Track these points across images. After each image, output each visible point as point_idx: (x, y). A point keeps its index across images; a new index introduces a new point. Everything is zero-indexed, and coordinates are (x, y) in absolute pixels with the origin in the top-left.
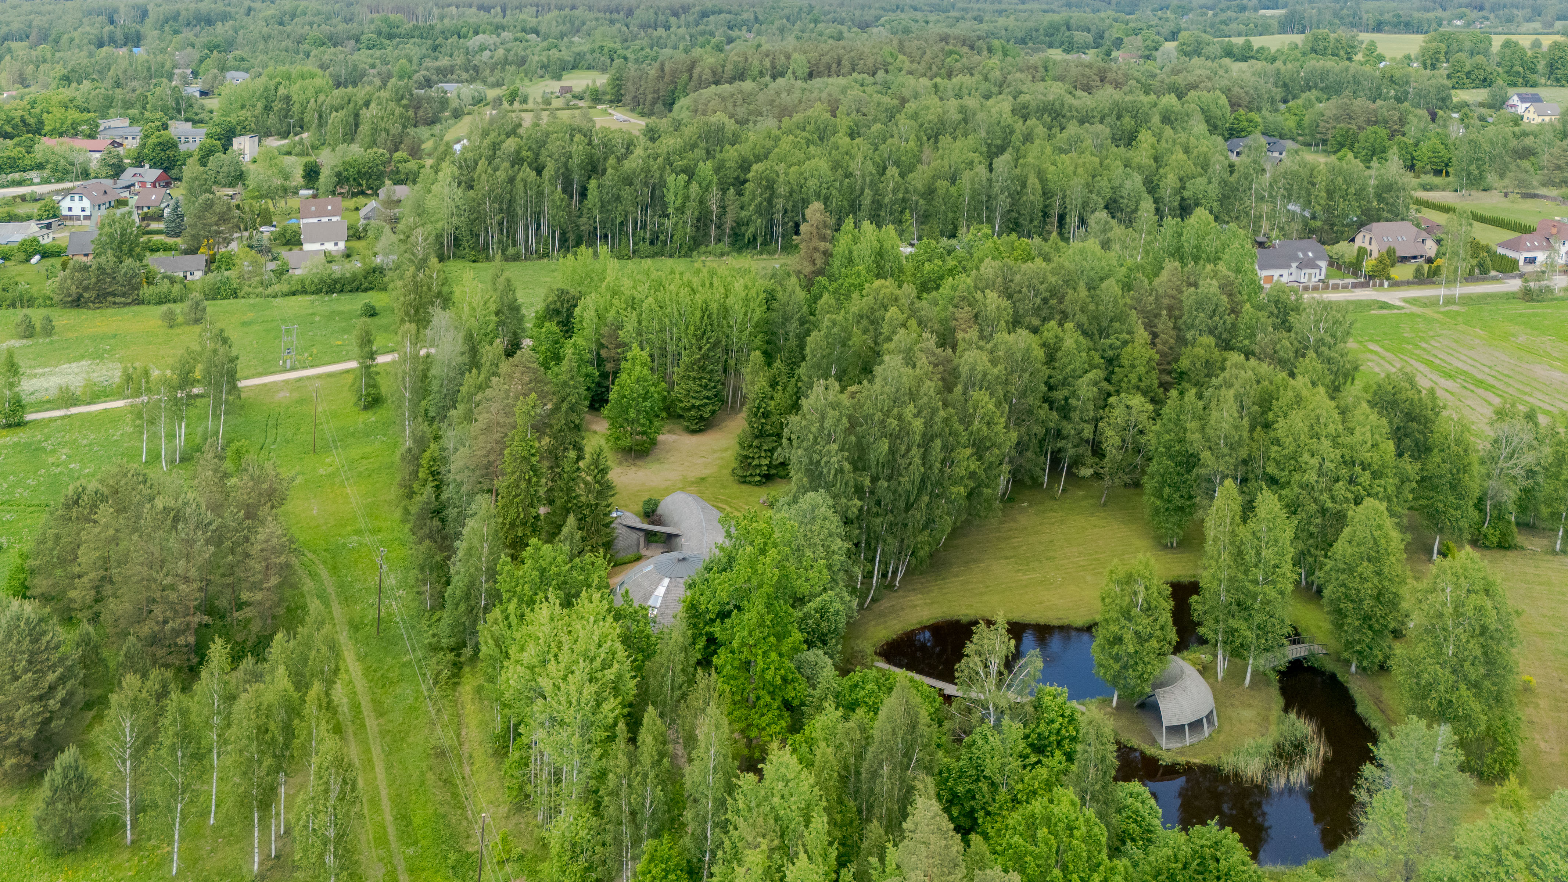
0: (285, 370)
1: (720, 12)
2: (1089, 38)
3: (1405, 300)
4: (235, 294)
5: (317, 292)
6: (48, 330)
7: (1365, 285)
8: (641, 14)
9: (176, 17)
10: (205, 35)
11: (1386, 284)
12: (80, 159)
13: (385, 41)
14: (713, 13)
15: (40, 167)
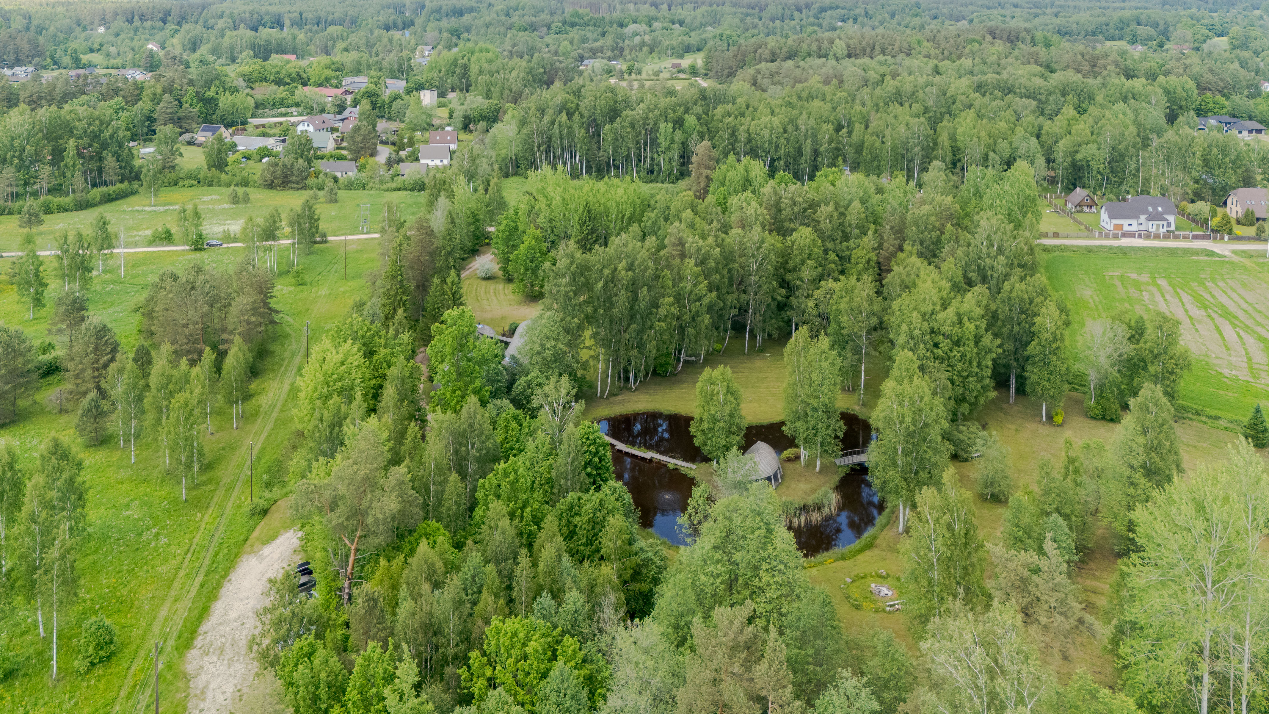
0: (363, 233)
1: (837, 8)
2: (1152, 32)
3: (1235, 252)
4: (364, 187)
5: (412, 190)
6: (246, 200)
7: (1207, 237)
8: (772, 10)
9: (439, 10)
10: (454, 22)
11: (1226, 238)
12: (322, 100)
13: (568, 28)
14: (831, 8)
15: (297, 105)
